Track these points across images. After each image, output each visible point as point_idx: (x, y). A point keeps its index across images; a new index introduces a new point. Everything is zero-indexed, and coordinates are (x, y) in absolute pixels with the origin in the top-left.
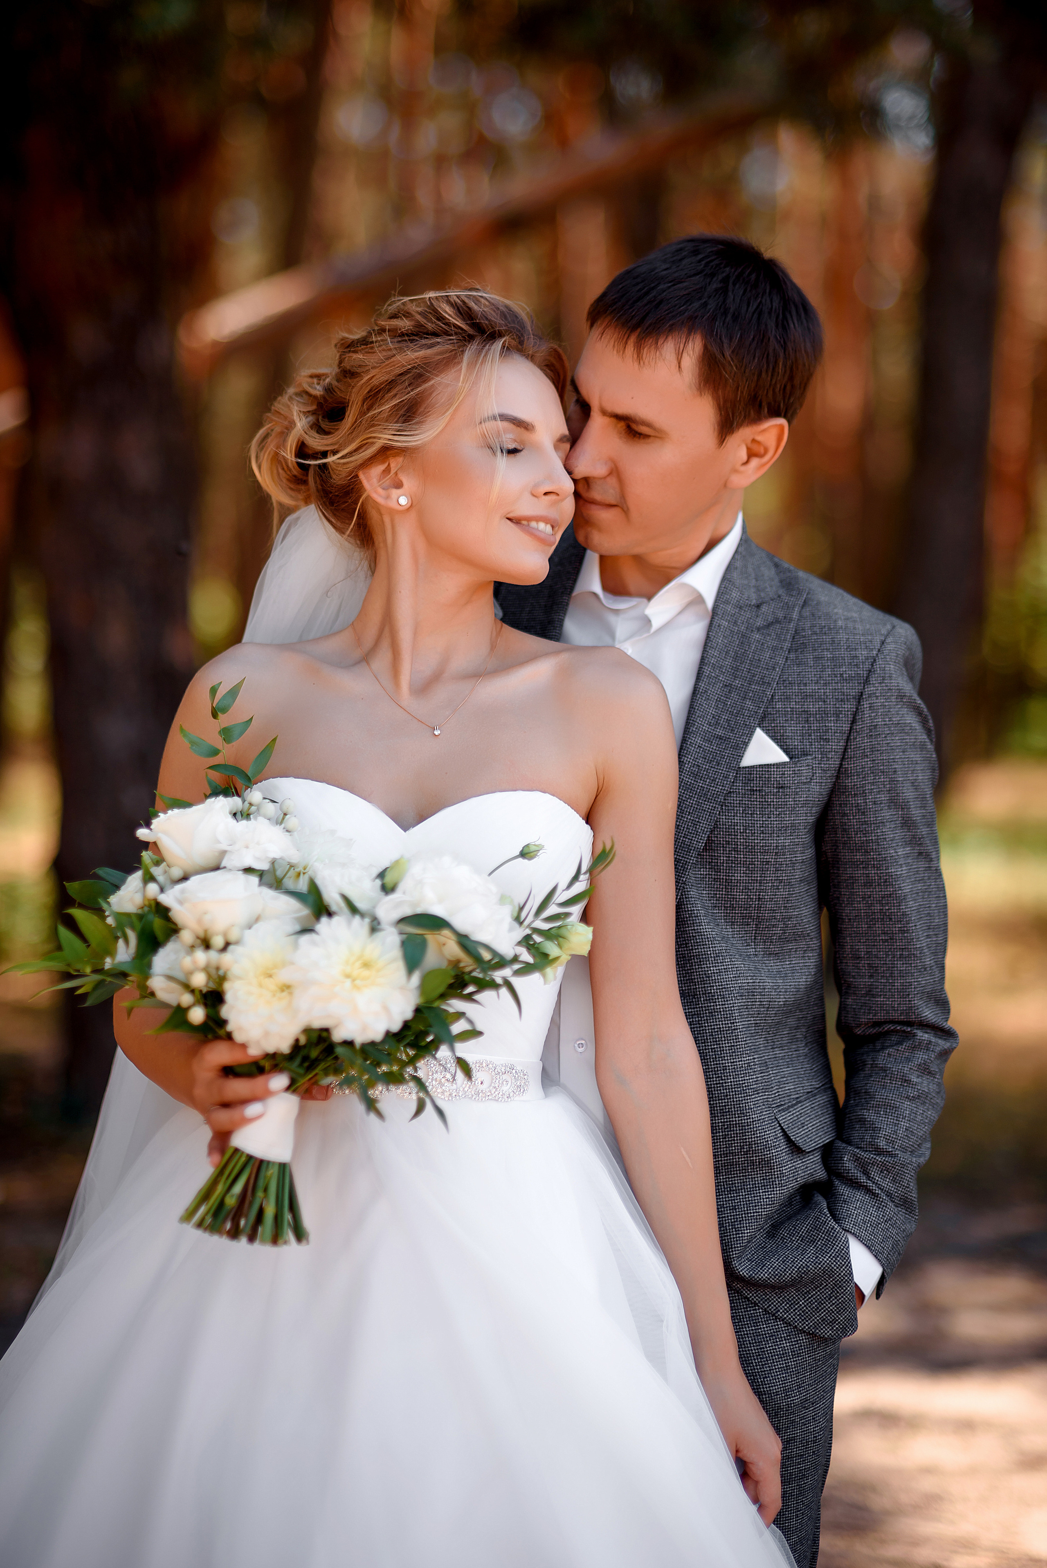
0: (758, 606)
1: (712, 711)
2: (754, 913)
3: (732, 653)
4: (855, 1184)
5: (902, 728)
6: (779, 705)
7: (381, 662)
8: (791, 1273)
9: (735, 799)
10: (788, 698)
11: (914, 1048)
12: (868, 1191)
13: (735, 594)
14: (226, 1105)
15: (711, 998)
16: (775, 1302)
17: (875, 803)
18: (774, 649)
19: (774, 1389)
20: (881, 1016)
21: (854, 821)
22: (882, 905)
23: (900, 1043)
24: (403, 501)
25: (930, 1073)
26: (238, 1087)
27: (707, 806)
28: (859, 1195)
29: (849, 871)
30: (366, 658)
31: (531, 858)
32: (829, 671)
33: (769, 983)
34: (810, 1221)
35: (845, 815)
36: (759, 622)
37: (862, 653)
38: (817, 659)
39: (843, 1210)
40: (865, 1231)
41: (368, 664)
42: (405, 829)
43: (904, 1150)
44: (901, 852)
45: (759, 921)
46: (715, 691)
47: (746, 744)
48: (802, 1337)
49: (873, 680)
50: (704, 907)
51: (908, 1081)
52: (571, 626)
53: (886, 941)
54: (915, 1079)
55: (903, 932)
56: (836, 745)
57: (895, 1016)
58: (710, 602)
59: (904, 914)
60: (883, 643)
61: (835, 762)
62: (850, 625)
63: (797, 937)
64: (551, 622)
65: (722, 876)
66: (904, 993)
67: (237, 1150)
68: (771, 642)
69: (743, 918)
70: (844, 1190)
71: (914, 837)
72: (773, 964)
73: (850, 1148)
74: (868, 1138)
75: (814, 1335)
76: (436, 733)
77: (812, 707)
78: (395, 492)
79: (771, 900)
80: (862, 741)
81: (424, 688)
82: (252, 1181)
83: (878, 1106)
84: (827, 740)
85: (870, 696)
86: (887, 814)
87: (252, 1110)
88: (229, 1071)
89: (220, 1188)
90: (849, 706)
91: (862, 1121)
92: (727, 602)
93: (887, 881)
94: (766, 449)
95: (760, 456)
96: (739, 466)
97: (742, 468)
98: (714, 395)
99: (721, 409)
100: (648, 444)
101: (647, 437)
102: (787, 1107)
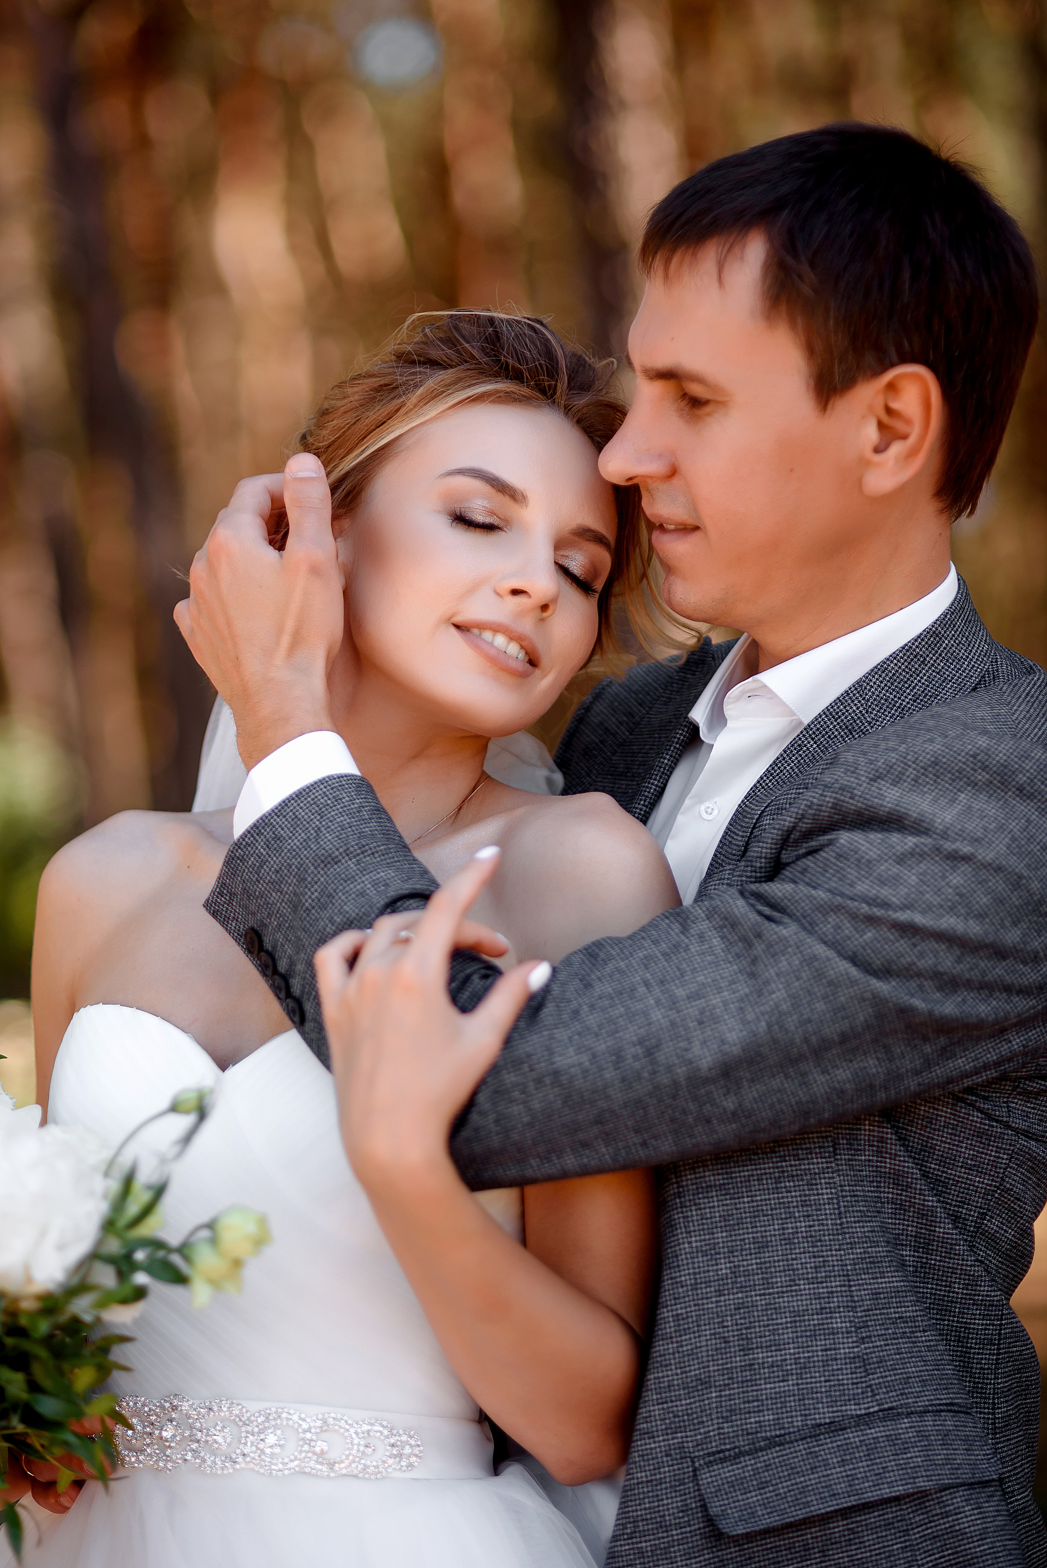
40: (324, 793)
94: (908, 422)
95: (905, 437)
96: (869, 454)
97: (877, 458)
98: (793, 325)
99: (810, 350)
100: (709, 415)
101: (706, 402)
102: (737, 1456)
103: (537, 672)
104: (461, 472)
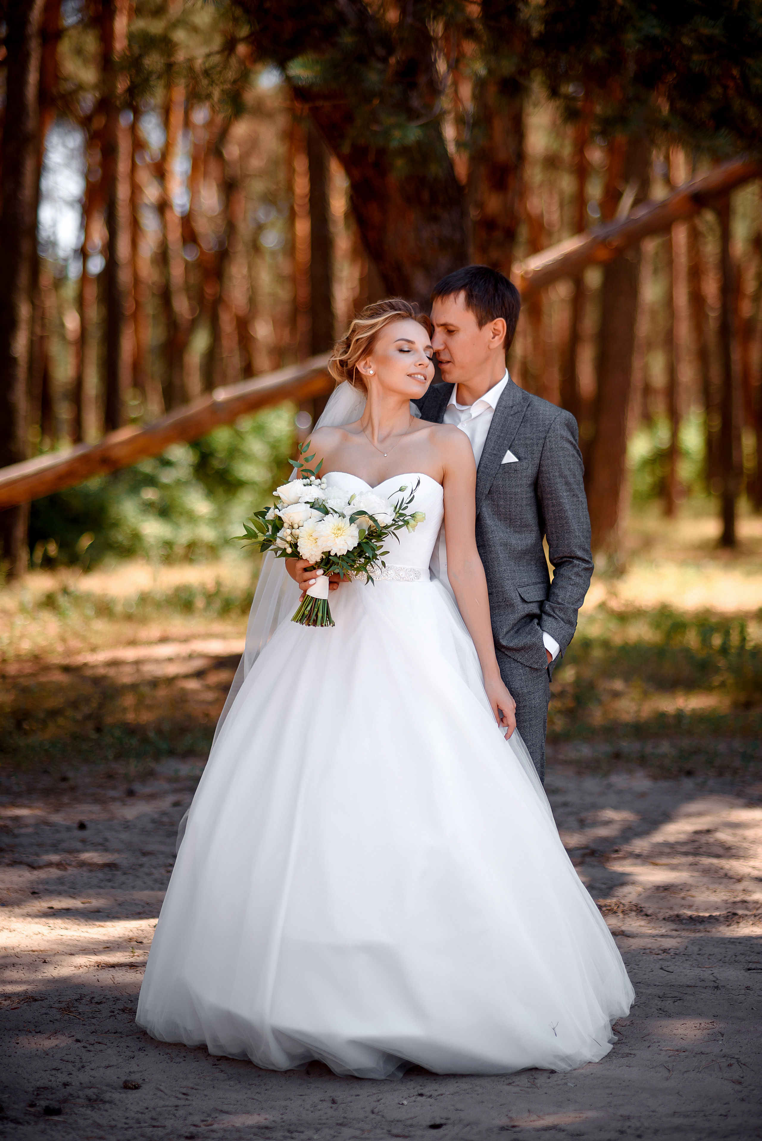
0: (512, 407)
1: (493, 445)
2: (508, 517)
3: (501, 425)
4: (549, 615)
5: (563, 449)
6: (517, 442)
7: (368, 432)
8: (521, 644)
9: (499, 475)
10: (520, 439)
11: (573, 567)
12: (554, 617)
13: (504, 403)
14: (305, 581)
15: (490, 547)
16: (517, 656)
17: (553, 476)
18: (516, 422)
19: (516, 687)
20: (561, 555)
21: (546, 483)
22: (559, 513)
23: (568, 565)
24: (371, 372)
25: (580, 576)
26: (308, 575)
27: (489, 478)
28: (550, 619)
29: (546, 502)
30: (364, 430)
31: (403, 491)
32: (535, 429)
33: (514, 542)
34: (530, 627)
35: (543, 481)
36: (512, 413)
37: (547, 422)
38: (531, 425)
39: (543, 624)
40: (552, 631)
41: (364, 432)
42: (373, 487)
43: (569, 603)
44: (565, 494)
45: (511, 519)
46: (494, 438)
47: (504, 456)
48: (527, 668)
49: (550, 431)
50: (489, 514)
51: (571, 579)
52: (447, 418)
53: (561, 527)
54: (573, 578)
55: (567, 523)
56: (537, 455)
57: (566, 554)
58: (494, 407)
59: (567, 517)
60: (555, 418)
61: (537, 461)
62: (544, 412)
63: (527, 526)
64: (439, 416)
65: (495, 503)
66: (569, 546)
67: (308, 595)
68: (515, 420)
69: (505, 518)
70: (545, 617)
71: (570, 489)
72: (517, 536)
73: (548, 603)
74: (555, 599)
75: (531, 667)
76: (385, 455)
77: (528, 442)
78: (369, 370)
79: (514, 512)
80: (547, 454)
81: (383, 440)
82: (313, 605)
83: (559, 588)
84: (534, 454)
85: (549, 437)
86: (558, 480)
87: (312, 582)
88: (305, 570)
89: (303, 609)
90: (542, 441)
91: (554, 593)
92: (500, 406)
93: (560, 504)
94: (500, 331)
95: (498, 335)
96: (491, 339)
97: (493, 340)
98: (473, 311)
99: (477, 316)
100: (455, 334)
101: (454, 331)
102: (523, 587)
103: (427, 381)
104: (399, 340)
